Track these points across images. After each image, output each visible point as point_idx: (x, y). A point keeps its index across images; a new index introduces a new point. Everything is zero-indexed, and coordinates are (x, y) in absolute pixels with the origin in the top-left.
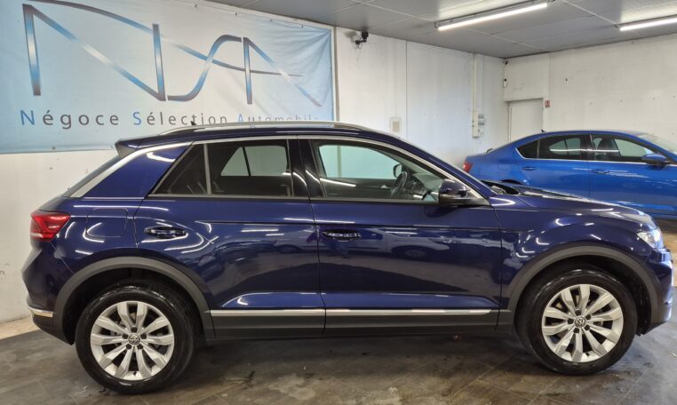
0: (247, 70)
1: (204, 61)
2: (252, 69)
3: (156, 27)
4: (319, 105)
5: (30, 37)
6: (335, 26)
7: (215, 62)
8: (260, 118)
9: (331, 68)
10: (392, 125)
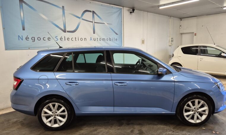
1: (79, 19)
2: (95, 21)
3: (63, 7)
4: (117, 34)
5: (22, 10)
6: (123, 7)
7: (83, 19)
8: (97, 38)
9: (121, 22)
10: (142, 41)
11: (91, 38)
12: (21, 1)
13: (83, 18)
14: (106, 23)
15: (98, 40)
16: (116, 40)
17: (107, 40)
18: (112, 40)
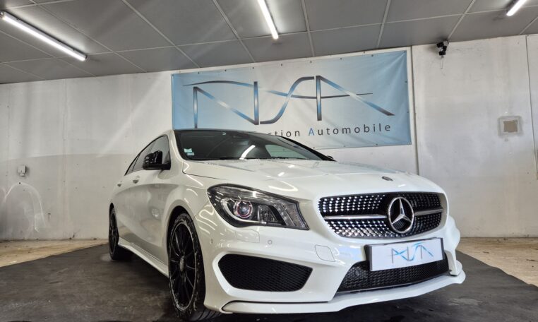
0: (319, 97)
1: (285, 97)
2: (322, 96)
3: (256, 83)
4: (389, 114)
5: (195, 101)
6: (411, 46)
7: (293, 96)
8: (328, 130)
9: (406, 82)
10: (503, 125)
11: (311, 129)
12: (196, 89)
13: (294, 93)
14: (353, 95)
15: (331, 132)
16: (387, 128)
17: (357, 130)
18: (372, 129)
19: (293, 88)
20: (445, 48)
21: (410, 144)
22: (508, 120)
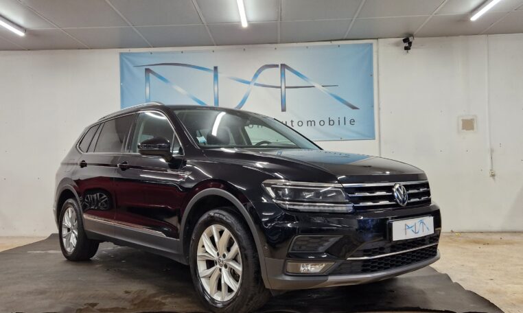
0: (283, 87)
1: (248, 85)
2: (287, 86)
3: (216, 68)
4: (354, 108)
5: (148, 84)
6: (378, 39)
7: (255, 84)
8: (292, 121)
9: (372, 75)
10: (461, 123)
12: (148, 71)
13: (257, 81)
14: (318, 86)
15: (295, 124)
16: (352, 121)
17: (322, 123)
18: (337, 123)
19: (256, 76)
20: (410, 44)
21: (374, 139)
22: (465, 118)
